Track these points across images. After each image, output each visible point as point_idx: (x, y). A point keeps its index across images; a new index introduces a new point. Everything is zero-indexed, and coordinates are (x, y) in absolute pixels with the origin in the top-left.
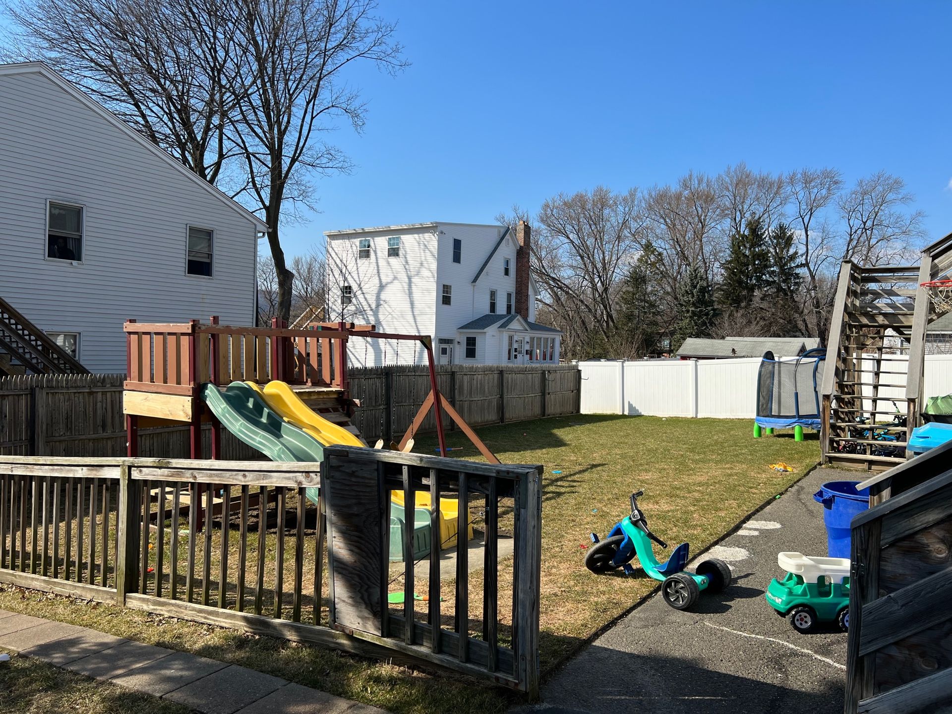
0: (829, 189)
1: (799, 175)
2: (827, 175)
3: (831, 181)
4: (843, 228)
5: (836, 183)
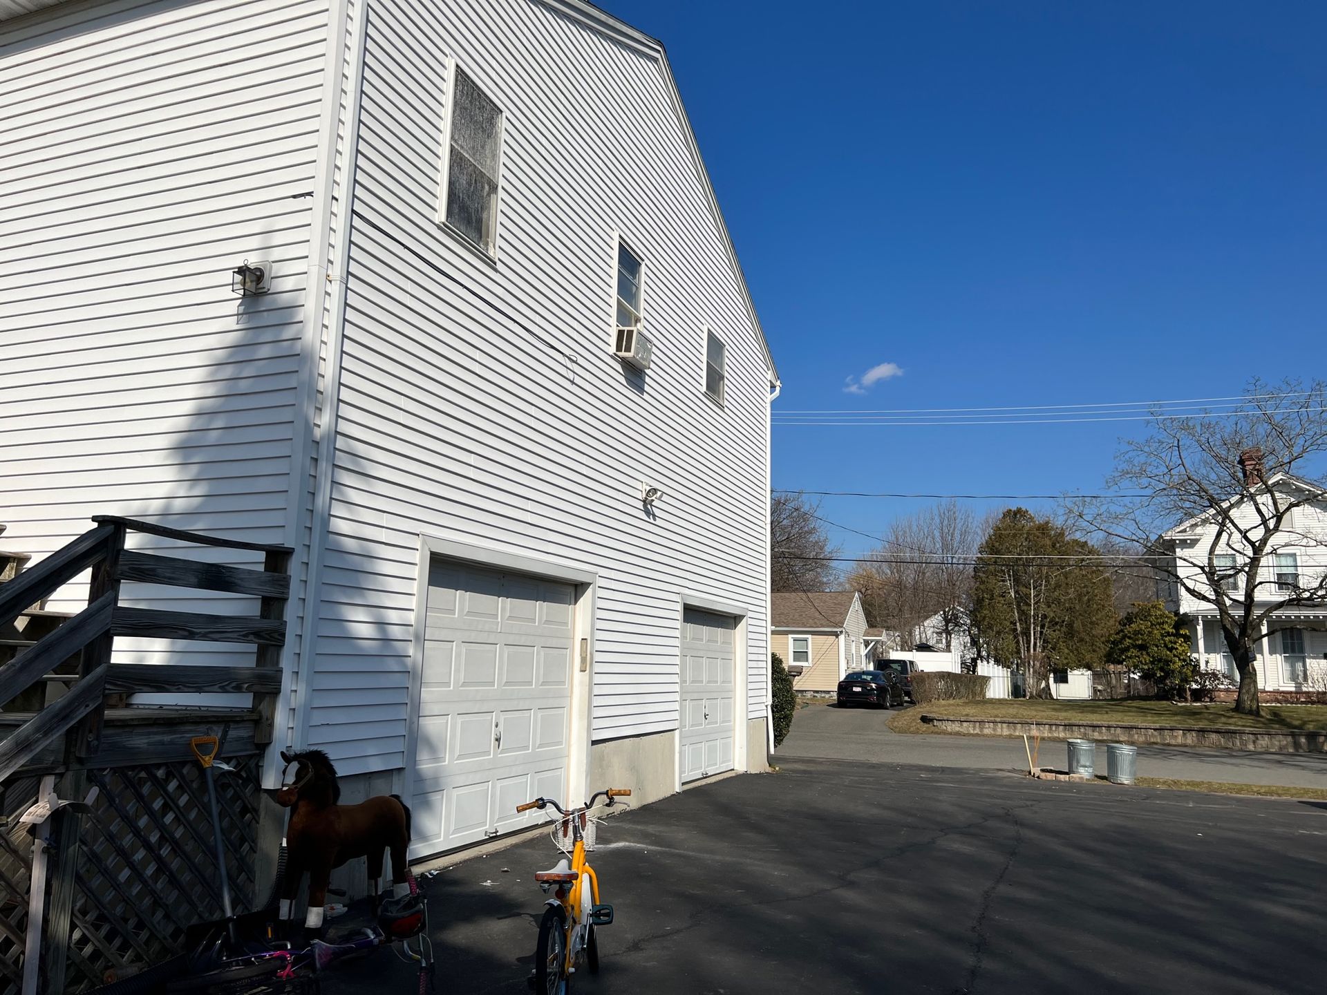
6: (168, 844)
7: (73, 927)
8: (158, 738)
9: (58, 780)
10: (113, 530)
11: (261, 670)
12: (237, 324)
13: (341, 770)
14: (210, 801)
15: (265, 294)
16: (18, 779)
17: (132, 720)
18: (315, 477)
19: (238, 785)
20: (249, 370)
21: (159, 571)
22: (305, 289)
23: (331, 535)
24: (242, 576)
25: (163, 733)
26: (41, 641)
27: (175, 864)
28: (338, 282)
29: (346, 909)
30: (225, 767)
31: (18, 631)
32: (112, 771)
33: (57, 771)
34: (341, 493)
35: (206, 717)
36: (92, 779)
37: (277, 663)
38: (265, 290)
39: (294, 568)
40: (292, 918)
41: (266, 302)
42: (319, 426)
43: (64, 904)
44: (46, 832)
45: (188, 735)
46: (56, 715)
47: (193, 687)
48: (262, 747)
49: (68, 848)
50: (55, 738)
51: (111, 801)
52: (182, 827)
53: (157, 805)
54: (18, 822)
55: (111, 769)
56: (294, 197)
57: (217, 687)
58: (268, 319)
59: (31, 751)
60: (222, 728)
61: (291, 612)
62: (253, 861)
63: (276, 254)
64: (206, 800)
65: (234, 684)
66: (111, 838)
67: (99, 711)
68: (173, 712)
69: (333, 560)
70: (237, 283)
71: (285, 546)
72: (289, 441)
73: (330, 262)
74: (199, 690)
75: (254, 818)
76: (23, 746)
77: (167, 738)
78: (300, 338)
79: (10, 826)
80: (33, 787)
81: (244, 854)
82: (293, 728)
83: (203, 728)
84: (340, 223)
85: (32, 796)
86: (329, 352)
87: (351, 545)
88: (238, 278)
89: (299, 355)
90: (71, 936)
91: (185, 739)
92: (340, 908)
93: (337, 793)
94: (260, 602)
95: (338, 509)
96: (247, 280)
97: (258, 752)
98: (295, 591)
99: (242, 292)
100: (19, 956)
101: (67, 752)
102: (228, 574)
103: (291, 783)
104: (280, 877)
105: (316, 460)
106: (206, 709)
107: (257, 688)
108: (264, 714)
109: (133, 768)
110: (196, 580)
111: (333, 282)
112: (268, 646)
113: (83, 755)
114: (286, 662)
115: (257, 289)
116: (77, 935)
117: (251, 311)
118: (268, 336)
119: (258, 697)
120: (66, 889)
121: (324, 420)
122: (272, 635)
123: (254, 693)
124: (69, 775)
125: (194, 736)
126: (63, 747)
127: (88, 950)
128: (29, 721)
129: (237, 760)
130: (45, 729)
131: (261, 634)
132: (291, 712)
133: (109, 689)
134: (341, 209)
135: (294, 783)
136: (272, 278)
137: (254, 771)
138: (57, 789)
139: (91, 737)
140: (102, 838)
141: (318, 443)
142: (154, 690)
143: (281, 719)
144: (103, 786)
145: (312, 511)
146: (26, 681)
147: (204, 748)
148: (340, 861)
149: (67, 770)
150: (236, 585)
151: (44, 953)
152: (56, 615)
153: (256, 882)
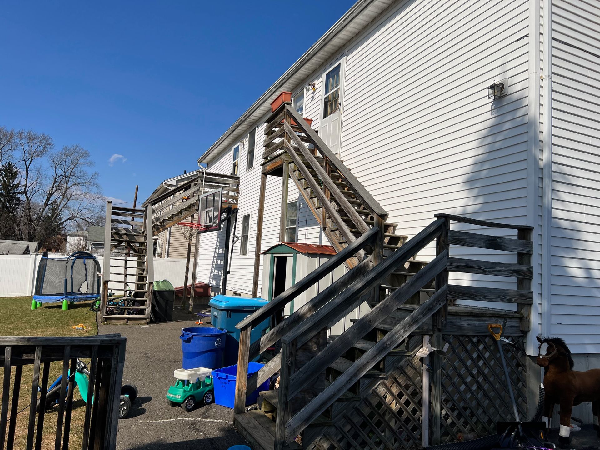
0: (44, 147)
1: (26, 134)
2: (44, 138)
3: (47, 142)
4: (51, 173)
5: (49, 144)
6: (481, 376)
7: (442, 409)
8: (472, 322)
9: (430, 338)
10: (444, 221)
11: (520, 292)
12: (492, 115)
13: (573, 350)
14: (500, 357)
15: (506, 96)
16: (414, 335)
17: (460, 312)
18: (542, 188)
19: (513, 351)
20: (500, 137)
21: (467, 240)
22: (528, 87)
23: (553, 219)
24: (507, 242)
25: (475, 321)
26: (417, 273)
27: (486, 387)
28: (547, 79)
29: (580, 429)
30: (507, 341)
31: (406, 269)
32: (453, 336)
33: (429, 334)
34: (557, 195)
35: (495, 314)
36: (445, 340)
37: (529, 288)
38: (506, 94)
39: (534, 237)
40: (550, 428)
41: (506, 100)
42: (542, 160)
43: (437, 396)
44: (427, 362)
45: (487, 323)
46: (427, 308)
47: (487, 299)
48: (525, 333)
49: (437, 370)
50: (427, 319)
51: (454, 352)
52: (487, 368)
53: (475, 355)
54: (415, 355)
55: (452, 335)
56: (518, 40)
57: (499, 299)
58: (507, 108)
59: (419, 323)
60: (503, 320)
61: (534, 261)
62: (525, 392)
63: (510, 74)
64: (498, 356)
65: (508, 298)
66: (455, 369)
67: (445, 307)
68: (478, 310)
69: (555, 233)
70: (491, 94)
71: (528, 226)
72: (526, 170)
73: (542, 69)
74: (490, 300)
75: (523, 369)
76: (415, 321)
77: (477, 323)
78: (528, 114)
79: (412, 357)
80: (420, 340)
81: (520, 388)
82: (541, 324)
83: (493, 319)
84: (545, 47)
85: (420, 344)
86: (545, 119)
87: (565, 224)
88: (491, 91)
89: (527, 123)
90: (441, 413)
91: (485, 324)
92: (576, 428)
93: (572, 364)
94: (517, 256)
95: (556, 205)
96: (496, 91)
97: (523, 335)
98: (536, 250)
99: (493, 98)
100: (420, 418)
101: (433, 326)
102: (500, 241)
103: (544, 354)
104: (541, 404)
105: (542, 178)
106: (492, 310)
107: (520, 301)
108: (525, 315)
109: (462, 336)
110: (485, 244)
111: (544, 80)
112: (523, 279)
113: (440, 327)
114: (534, 287)
115: (501, 95)
116: (444, 412)
117: (499, 106)
118: (509, 117)
119: (521, 306)
120: (437, 390)
121: (545, 156)
122: (525, 273)
123: (518, 304)
124: (435, 336)
125: (490, 323)
126: (431, 323)
127: (449, 421)
128: (417, 309)
129: (512, 338)
130: (424, 313)
131: (520, 272)
132: (540, 315)
133: (449, 297)
134: (546, 39)
135: (546, 355)
136: (508, 87)
137: (522, 345)
138: (430, 342)
139: (443, 319)
140: (451, 368)
141: (542, 169)
142: (469, 299)
143: (534, 319)
144: (450, 343)
145: (542, 206)
146: (413, 291)
147: (495, 330)
148: (577, 403)
149: (434, 333)
150: (505, 247)
151: (430, 418)
152: (420, 262)
153: (527, 403)
